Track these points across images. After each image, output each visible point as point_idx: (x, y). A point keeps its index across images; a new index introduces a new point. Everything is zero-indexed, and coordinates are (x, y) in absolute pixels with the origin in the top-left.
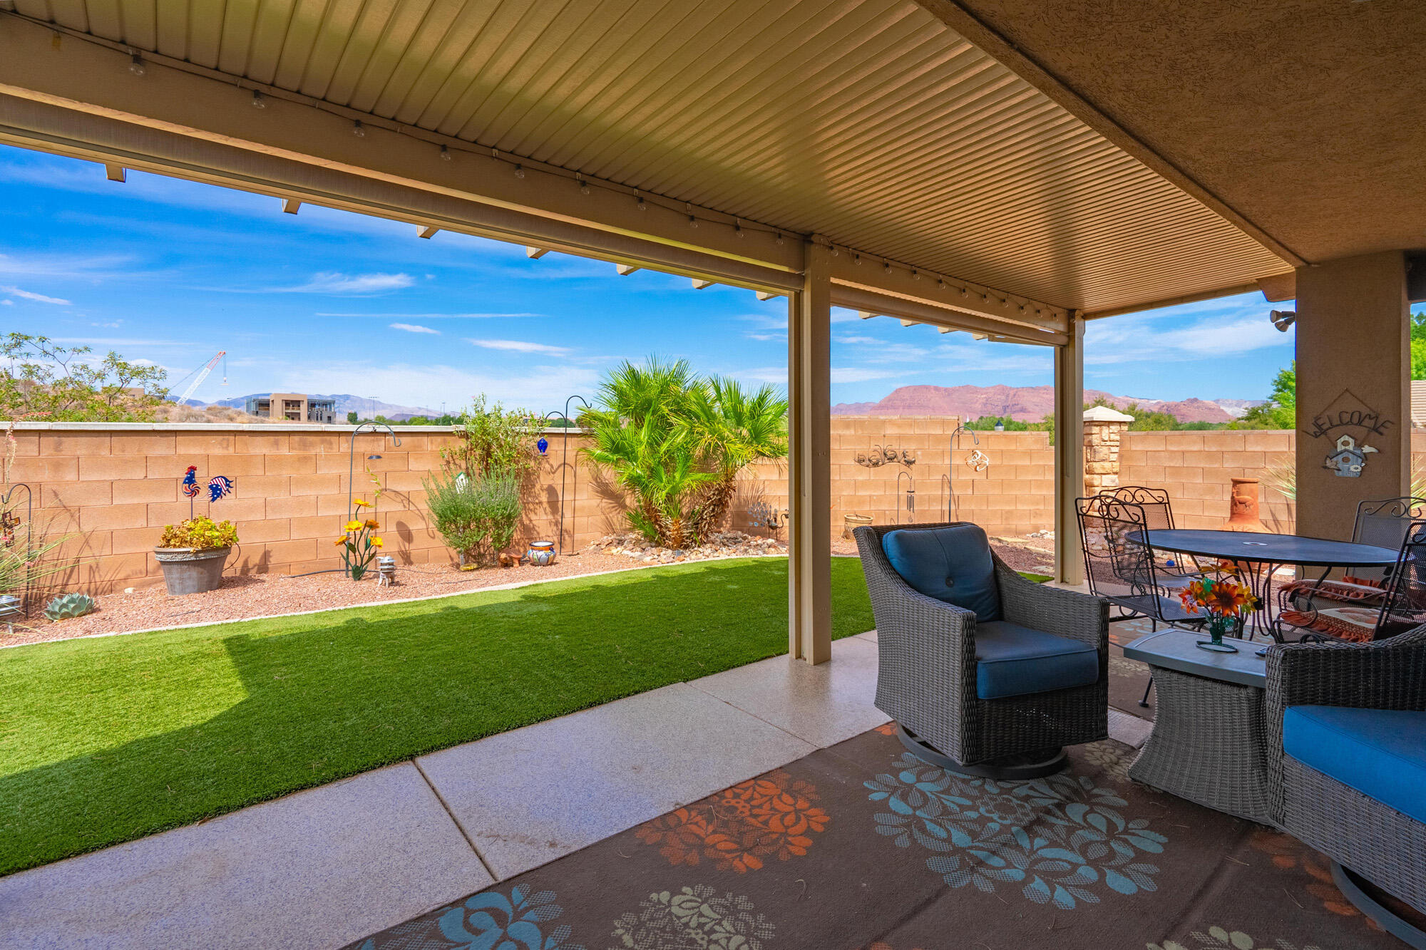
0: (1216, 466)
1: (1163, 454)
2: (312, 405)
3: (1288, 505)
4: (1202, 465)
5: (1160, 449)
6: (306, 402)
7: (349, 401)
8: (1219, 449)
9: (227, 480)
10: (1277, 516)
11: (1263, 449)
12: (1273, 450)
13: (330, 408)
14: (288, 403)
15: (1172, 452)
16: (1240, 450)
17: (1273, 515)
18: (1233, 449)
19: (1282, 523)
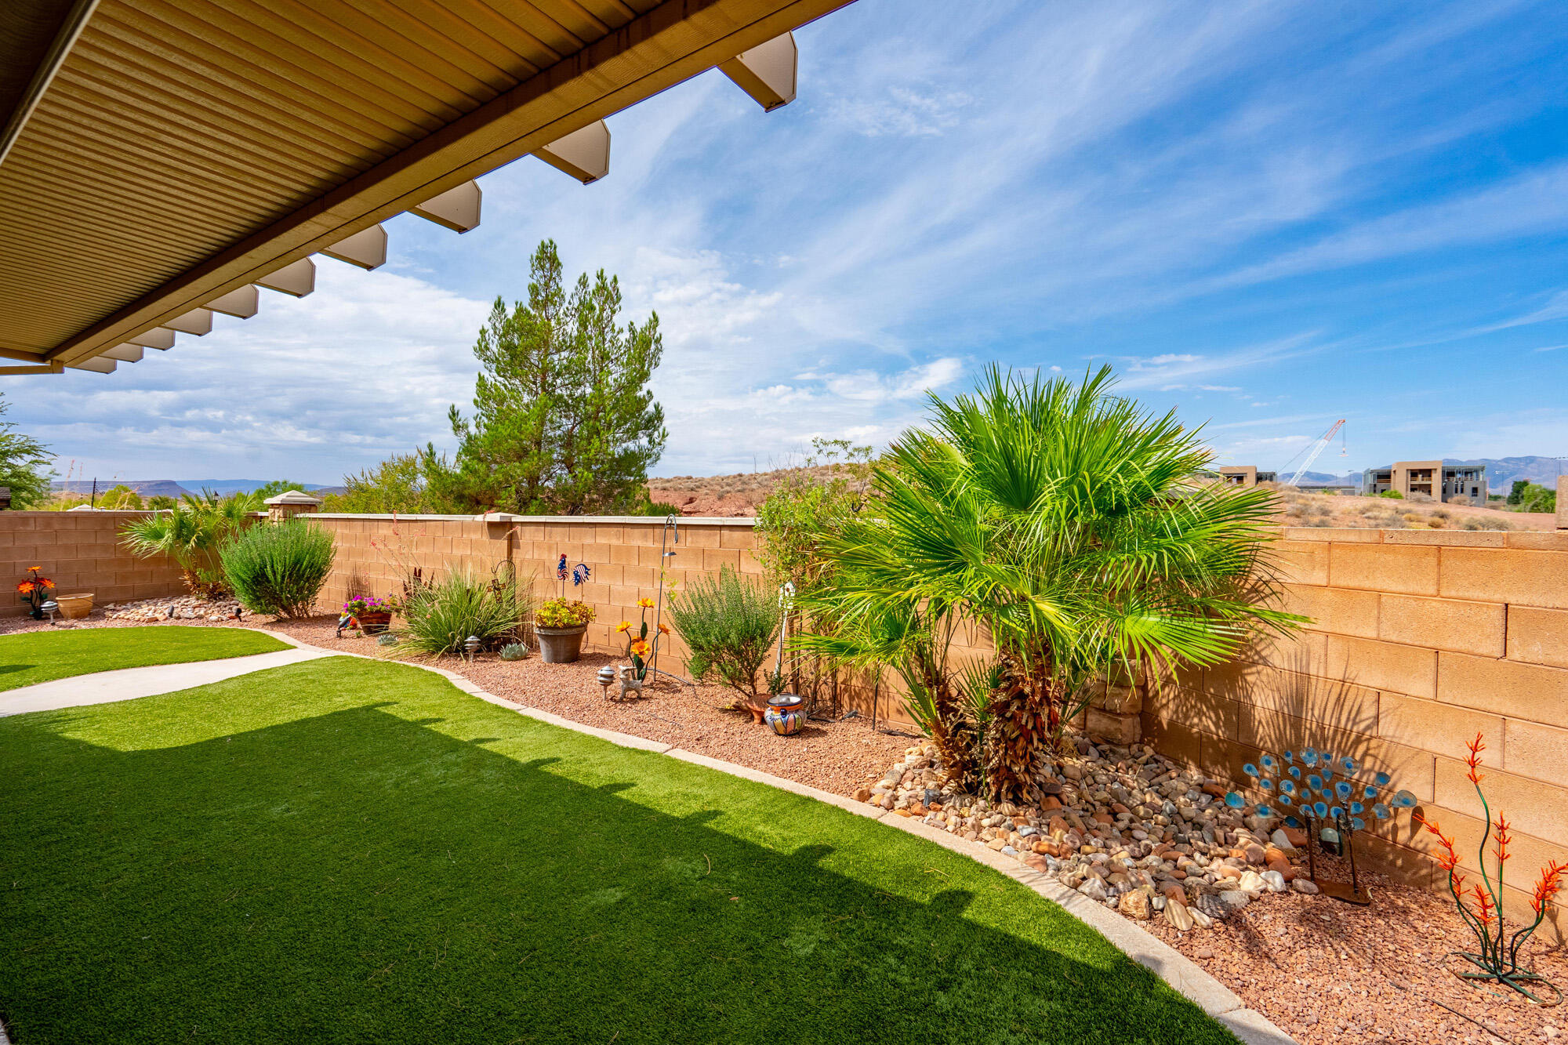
2: (1449, 474)
6: (1440, 471)
7: (1533, 465)
9: (586, 568)
13: (1478, 476)
14: (1414, 474)
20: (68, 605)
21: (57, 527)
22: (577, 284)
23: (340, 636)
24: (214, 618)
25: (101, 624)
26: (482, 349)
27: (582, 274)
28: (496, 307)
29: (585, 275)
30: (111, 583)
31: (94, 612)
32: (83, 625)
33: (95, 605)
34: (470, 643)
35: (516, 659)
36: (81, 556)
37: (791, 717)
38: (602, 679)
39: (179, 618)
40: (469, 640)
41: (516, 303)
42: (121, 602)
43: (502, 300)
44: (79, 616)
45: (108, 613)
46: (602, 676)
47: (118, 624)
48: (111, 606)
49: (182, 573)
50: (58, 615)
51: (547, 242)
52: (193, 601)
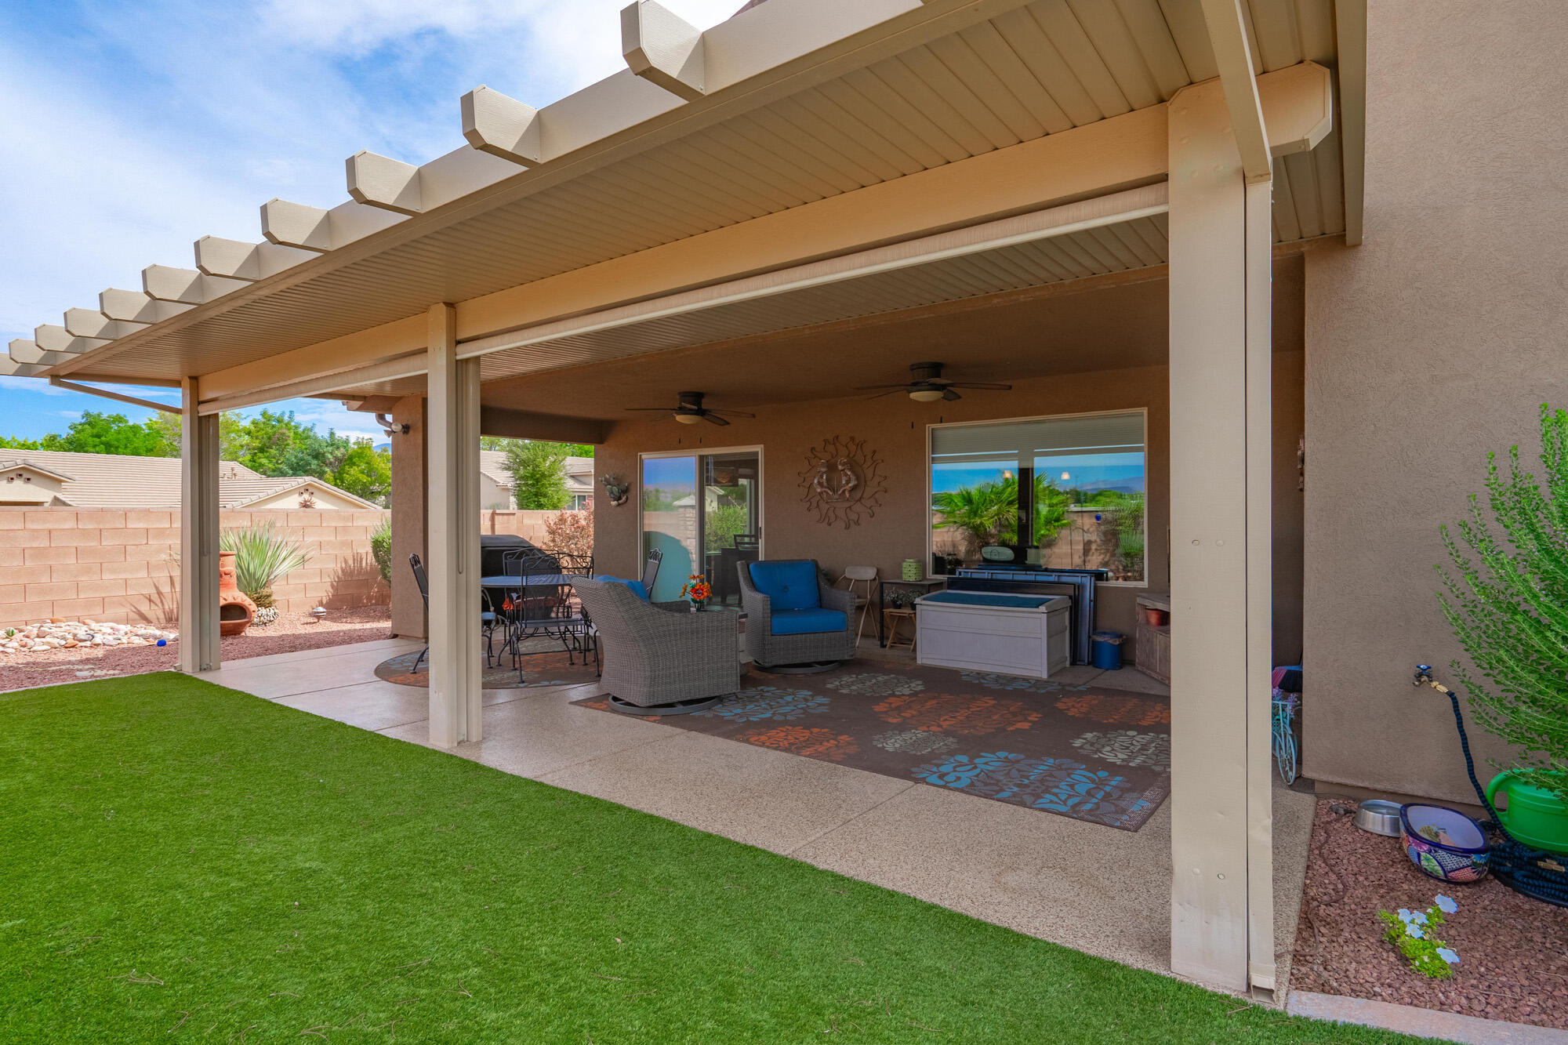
0: (92, 544)
1: (21, 533)
3: (171, 577)
4: (75, 545)
5: (16, 528)
8: (96, 526)
10: (160, 588)
11: (145, 526)
12: (154, 526)
15: (34, 530)
16: (122, 527)
17: (157, 588)
18: (113, 526)
19: (165, 595)
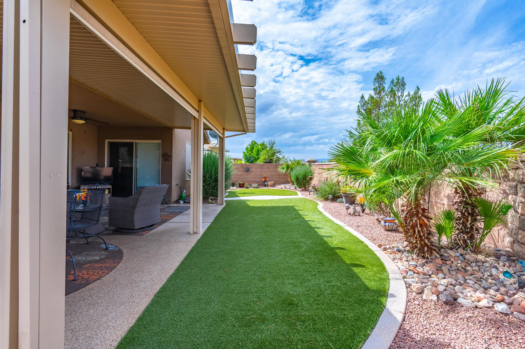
20: (269, 183)
21: (269, 167)
22: (390, 83)
23: (310, 194)
24: (292, 189)
25: (274, 188)
26: (359, 112)
27: (392, 80)
28: (361, 98)
29: (393, 80)
30: (277, 180)
31: (273, 186)
32: (271, 188)
33: (274, 184)
34: (330, 197)
35: (340, 203)
36: (273, 173)
37: (387, 224)
38: (346, 207)
39: (286, 188)
40: (329, 196)
41: (369, 95)
42: (279, 184)
43: (363, 95)
44: (271, 186)
45: (276, 186)
46: (346, 206)
47: (276, 188)
48: (277, 185)
49: (288, 178)
50: (268, 186)
51: (379, 72)
52: (290, 185)
